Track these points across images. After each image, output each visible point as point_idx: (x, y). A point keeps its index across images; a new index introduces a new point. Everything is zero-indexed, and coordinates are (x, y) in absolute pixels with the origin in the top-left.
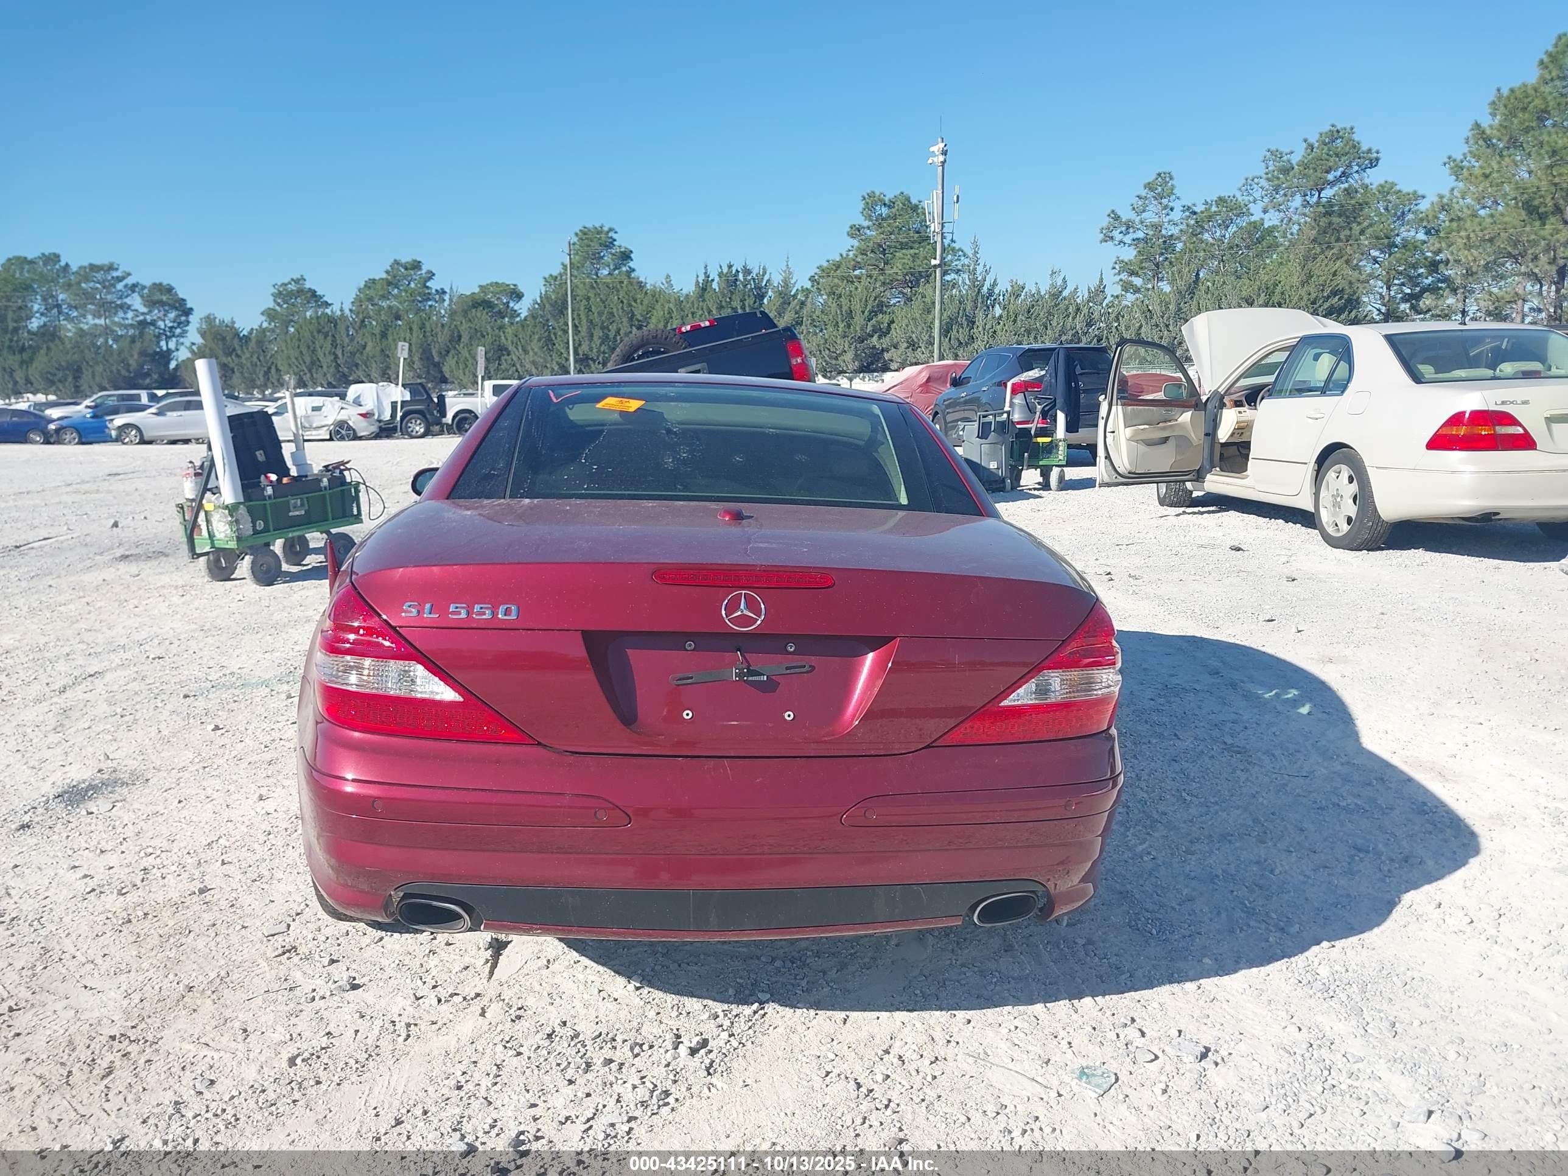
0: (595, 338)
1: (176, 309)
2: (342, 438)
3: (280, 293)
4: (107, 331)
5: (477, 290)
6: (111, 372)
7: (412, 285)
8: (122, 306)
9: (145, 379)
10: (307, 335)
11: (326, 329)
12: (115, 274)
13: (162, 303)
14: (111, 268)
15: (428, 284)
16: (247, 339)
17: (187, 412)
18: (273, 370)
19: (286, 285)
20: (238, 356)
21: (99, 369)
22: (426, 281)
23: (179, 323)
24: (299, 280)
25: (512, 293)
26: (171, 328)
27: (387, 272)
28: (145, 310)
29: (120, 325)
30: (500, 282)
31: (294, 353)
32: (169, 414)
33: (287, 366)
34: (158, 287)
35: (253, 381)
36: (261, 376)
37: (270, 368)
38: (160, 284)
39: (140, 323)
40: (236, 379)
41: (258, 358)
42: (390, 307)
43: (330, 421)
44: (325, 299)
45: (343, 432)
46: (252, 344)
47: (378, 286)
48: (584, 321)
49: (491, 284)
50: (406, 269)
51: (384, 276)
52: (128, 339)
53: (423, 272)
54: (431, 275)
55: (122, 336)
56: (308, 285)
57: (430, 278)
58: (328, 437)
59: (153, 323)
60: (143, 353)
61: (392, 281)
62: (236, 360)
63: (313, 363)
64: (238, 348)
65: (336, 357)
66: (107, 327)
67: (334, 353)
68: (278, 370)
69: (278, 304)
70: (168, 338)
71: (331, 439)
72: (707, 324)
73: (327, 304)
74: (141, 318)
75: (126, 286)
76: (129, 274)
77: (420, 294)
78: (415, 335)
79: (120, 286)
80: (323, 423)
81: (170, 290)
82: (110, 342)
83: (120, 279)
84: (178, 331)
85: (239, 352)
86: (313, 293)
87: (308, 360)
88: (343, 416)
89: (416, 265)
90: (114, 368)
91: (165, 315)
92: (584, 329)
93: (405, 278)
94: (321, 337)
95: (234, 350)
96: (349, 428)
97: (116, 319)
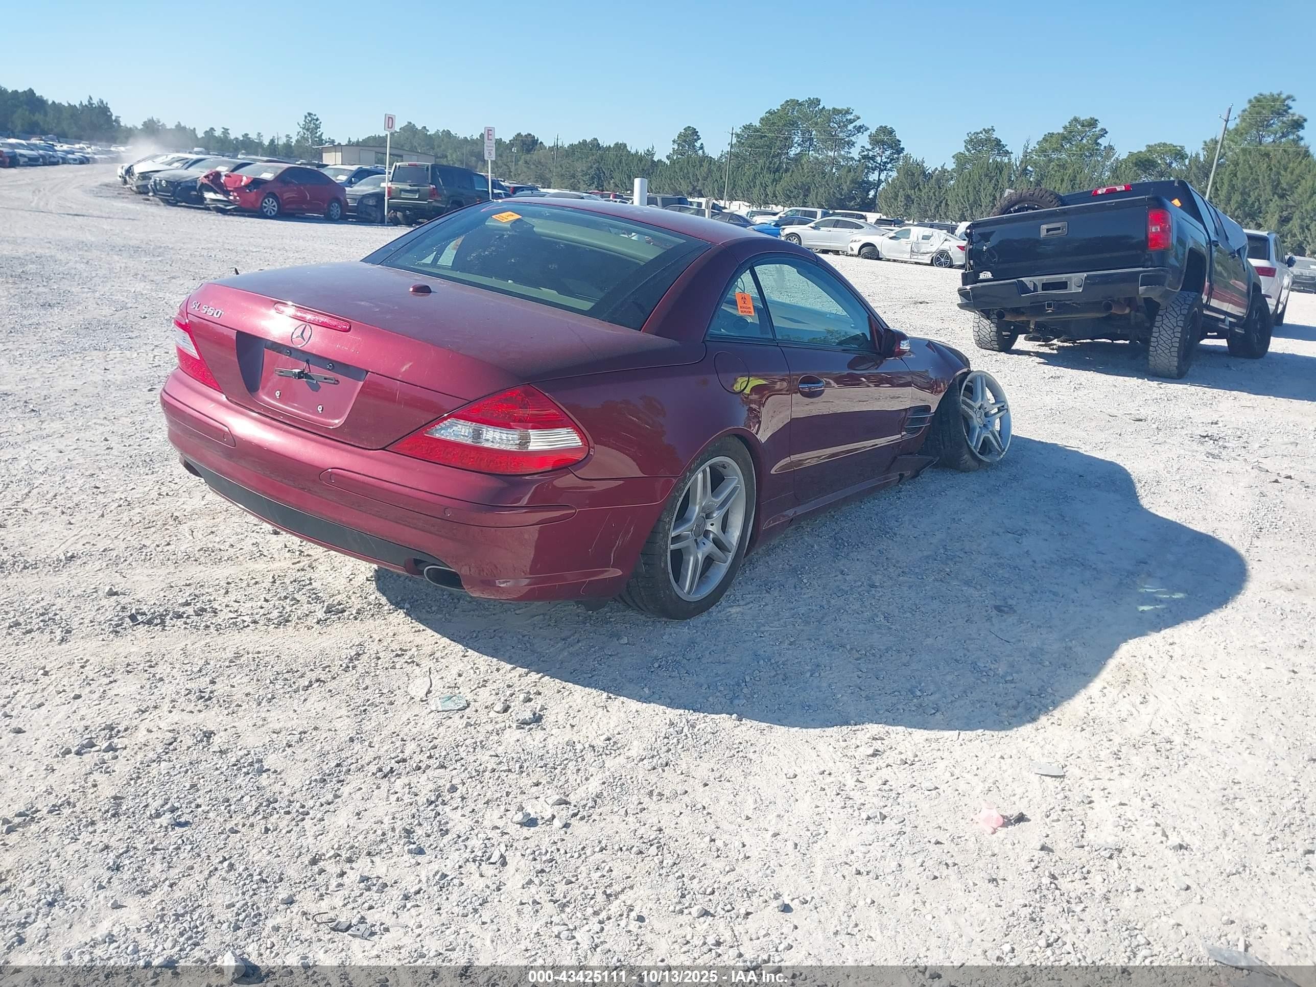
0: (1232, 202)
1: (892, 148)
2: (940, 265)
3: (971, 140)
4: (834, 162)
5: (1144, 149)
6: (829, 194)
7: (1084, 141)
8: (848, 143)
9: (850, 202)
10: (976, 177)
11: (993, 174)
12: (849, 117)
13: (883, 143)
14: (848, 112)
15: (1099, 141)
16: (928, 177)
17: (835, 229)
18: (943, 205)
19: (978, 134)
20: (920, 190)
21: (822, 190)
22: (1098, 138)
23: (891, 160)
24: (989, 130)
25: (1177, 154)
26: (885, 163)
27: (1065, 128)
28: (870, 147)
29: (844, 158)
30: (1168, 143)
31: (962, 192)
32: (822, 229)
33: (954, 202)
34: (884, 130)
35: (926, 211)
36: (933, 208)
37: (941, 202)
38: (885, 127)
39: (864, 157)
40: (914, 209)
41: (934, 193)
42: (1059, 159)
43: (934, 249)
44: (1007, 148)
45: (943, 260)
46: (933, 181)
47: (1054, 140)
48: (1226, 186)
49: (1159, 145)
50: (1083, 126)
51: (1061, 131)
52: (847, 169)
53: (1098, 129)
54: (1104, 132)
55: (842, 166)
56: (995, 135)
57: (1102, 136)
58: (929, 262)
59: (873, 158)
60: (854, 181)
61: (1067, 137)
62: (918, 193)
63: (975, 202)
64: (921, 183)
65: (995, 198)
66: (835, 158)
67: (994, 196)
68: (947, 204)
69: (968, 150)
70: (881, 171)
71: (931, 264)
72: (1123, 188)
73: (1007, 153)
74: (866, 153)
75: (854, 127)
76: (859, 118)
77: (1088, 149)
78: (1064, 185)
79: (850, 127)
80: (928, 250)
81: (891, 132)
82: (834, 170)
83: (851, 122)
84: (890, 165)
85: (921, 187)
86: (998, 142)
87: (972, 199)
88: (946, 246)
89: (1093, 123)
90: (831, 191)
91: (883, 152)
92: (1223, 193)
93: (1079, 133)
94: (987, 180)
95: (918, 184)
96: (948, 257)
97: (842, 153)
